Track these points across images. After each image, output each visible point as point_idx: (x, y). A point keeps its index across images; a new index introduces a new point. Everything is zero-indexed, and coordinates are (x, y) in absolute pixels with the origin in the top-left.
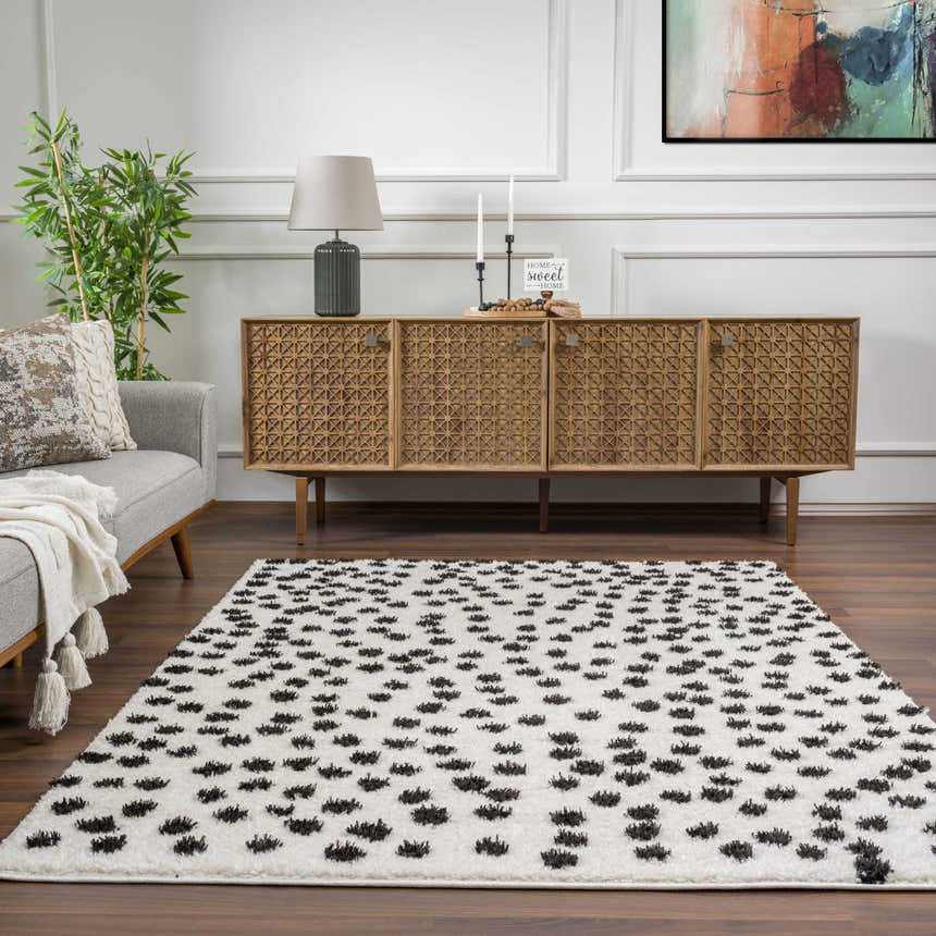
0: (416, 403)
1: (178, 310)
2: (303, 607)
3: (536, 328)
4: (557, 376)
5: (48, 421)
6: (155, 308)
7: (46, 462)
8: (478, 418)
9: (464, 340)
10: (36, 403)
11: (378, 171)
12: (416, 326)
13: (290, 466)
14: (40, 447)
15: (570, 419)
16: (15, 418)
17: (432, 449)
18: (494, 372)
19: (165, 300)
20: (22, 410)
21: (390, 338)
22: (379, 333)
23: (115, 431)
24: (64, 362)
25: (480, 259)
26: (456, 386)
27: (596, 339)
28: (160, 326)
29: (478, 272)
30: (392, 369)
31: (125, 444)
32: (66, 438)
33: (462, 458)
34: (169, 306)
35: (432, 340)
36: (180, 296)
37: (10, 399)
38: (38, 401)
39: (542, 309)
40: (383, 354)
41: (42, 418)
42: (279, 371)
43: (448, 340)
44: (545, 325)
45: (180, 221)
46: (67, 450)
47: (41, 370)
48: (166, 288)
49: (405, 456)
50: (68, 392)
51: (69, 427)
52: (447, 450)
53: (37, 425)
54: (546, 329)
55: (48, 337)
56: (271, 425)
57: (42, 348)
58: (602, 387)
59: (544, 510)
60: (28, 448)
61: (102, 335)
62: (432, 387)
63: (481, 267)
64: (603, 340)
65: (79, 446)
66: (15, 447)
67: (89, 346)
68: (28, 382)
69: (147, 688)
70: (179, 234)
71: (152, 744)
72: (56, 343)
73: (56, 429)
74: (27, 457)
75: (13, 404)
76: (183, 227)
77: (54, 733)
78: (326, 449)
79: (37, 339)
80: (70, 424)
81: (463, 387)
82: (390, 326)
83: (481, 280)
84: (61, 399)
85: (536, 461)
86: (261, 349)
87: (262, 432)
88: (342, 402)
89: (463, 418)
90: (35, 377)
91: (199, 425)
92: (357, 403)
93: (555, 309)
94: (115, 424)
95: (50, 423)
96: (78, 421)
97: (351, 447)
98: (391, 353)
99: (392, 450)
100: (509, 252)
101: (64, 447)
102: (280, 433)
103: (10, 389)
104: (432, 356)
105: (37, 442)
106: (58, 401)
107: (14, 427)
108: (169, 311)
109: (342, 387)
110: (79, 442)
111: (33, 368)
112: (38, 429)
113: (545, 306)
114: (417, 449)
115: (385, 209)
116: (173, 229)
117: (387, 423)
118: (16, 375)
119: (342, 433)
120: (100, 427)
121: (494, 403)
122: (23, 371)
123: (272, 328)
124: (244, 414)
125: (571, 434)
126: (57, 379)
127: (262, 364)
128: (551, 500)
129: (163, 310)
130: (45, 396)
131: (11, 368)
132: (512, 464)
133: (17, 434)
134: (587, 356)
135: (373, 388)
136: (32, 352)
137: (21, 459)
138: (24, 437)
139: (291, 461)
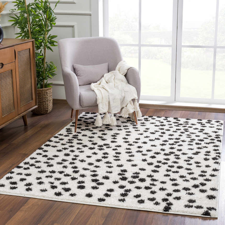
2: (86, 129)
69: (38, 150)
71: (32, 165)
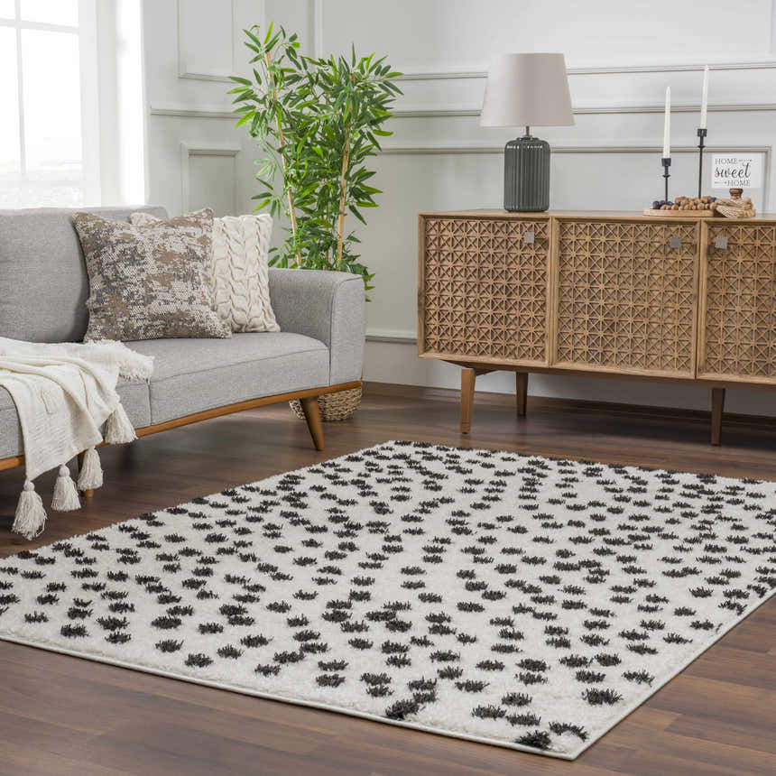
0: (572, 301)
1: (373, 204)
3: (690, 229)
4: (708, 279)
5: (165, 301)
6: (352, 200)
7: (165, 336)
8: (630, 320)
9: (618, 240)
10: (156, 285)
11: (570, 63)
12: (574, 224)
13: (458, 357)
14: (158, 322)
15: (721, 325)
16: (136, 297)
17: (586, 348)
18: (647, 273)
19: (361, 194)
20: (142, 290)
21: (549, 236)
22: (539, 230)
23: (253, 314)
24: (192, 251)
25: (666, 155)
26: (610, 285)
27: (750, 241)
28: (357, 219)
29: (664, 168)
30: (552, 266)
31: (265, 327)
32: (180, 316)
33: (614, 359)
34: (367, 201)
35: (588, 239)
36: (374, 191)
37: (134, 281)
38: (158, 284)
39: (709, 208)
40: (543, 251)
41: (160, 297)
42: (451, 265)
43: (603, 239)
44: (698, 225)
45: (380, 120)
46: (183, 326)
47: (165, 256)
48: (363, 182)
49: (561, 354)
50: (189, 276)
51: (185, 307)
52: (600, 350)
53: (155, 303)
54: (698, 229)
55: (182, 230)
56: (442, 317)
57: (172, 239)
58: (755, 293)
59: (716, 420)
60: (147, 322)
61: (257, 227)
62: (587, 286)
63: (667, 162)
64: (758, 243)
65: (194, 324)
66: (134, 321)
67: (238, 236)
68: (152, 267)
70: (380, 132)
72: (188, 235)
73: (172, 308)
74: (146, 330)
75: (135, 285)
76: (383, 126)
77: (29, 538)
78: (490, 342)
79: (171, 231)
80: (186, 304)
81: (617, 287)
82: (549, 224)
83: (667, 176)
84: (181, 282)
85: (685, 367)
86: (436, 242)
87: (434, 322)
88: (504, 297)
89: (616, 319)
90: (159, 263)
91: (330, 311)
92: (518, 298)
93: (720, 209)
94: (254, 307)
95: (167, 302)
96: (194, 303)
97: (512, 342)
98: (549, 251)
99: (549, 346)
100: (701, 146)
101: (181, 324)
102: (450, 325)
103: (135, 272)
104: (588, 254)
105: (155, 318)
106: (177, 285)
107: (134, 304)
108: (367, 205)
109: (505, 282)
110: (194, 320)
111: (158, 256)
112: (155, 307)
113: (711, 206)
114: (572, 347)
115: (577, 102)
116: (374, 128)
117: (544, 319)
118: (142, 261)
119: (503, 328)
120: (238, 309)
121: (646, 305)
122: (149, 258)
123: (446, 223)
124: (419, 305)
125: (721, 341)
126: (180, 266)
127: (436, 258)
128: (727, 410)
129: (359, 203)
130: (165, 280)
131: (139, 255)
132: (663, 369)
133: (136, 310)
134: (740, 260)
135: (533, 284)
136: (162, 241)
137: (141, 331)
138: (142, 313)
139: (459, 352)
